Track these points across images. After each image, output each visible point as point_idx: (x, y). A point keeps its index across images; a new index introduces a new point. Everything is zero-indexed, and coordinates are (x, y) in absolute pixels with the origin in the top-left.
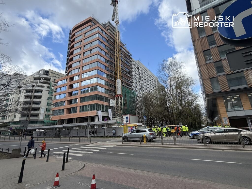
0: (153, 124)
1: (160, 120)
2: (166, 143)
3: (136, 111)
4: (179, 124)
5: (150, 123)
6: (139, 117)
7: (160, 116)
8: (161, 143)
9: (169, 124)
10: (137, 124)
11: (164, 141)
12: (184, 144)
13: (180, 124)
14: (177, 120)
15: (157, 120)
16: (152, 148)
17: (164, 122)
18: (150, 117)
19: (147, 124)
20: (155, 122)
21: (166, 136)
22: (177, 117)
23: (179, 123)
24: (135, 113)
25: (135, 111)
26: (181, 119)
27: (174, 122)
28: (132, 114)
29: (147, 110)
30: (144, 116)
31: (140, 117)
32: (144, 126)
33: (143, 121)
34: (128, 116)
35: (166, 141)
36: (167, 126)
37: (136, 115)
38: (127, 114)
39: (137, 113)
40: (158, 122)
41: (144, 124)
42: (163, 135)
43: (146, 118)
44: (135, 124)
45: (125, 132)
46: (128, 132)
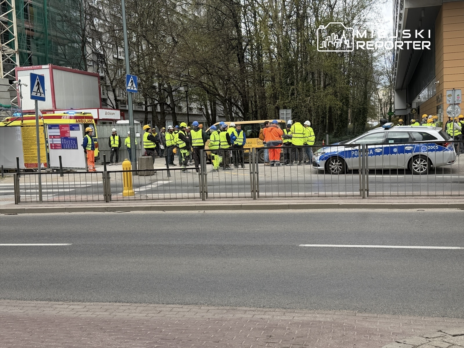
0: (171, 117)
1: (204, 100)
2: (217, 194)
3: (89, 50)
4: (281, 116)
5: (159, 109)
6: (102, 78)
7: (204, 79)
8: (198, 195)
9: (241, 115)
10: (94, 113)
11: (213, 184)
12: (288, 194)
13: (286, 115)
14: (275, 97)
15: (187, 96)
16: (154, 215)
17: (220, 109)
18: (156, 84)
19: (143, 116)
20: (180, 108)
21: (224, 165)
22: (277, 85)
23: (282, 111)
24: (84, 56)
25: (83, 47)
26: (293, 94)
27: (263, 107)
28: (68, 63)
29: (144, 47)
30: (128, 73)
31: (108, 83)
32: (127, 122)
33: (124, 103)
34: (44, 71)
35: (219, 184)
36: (233, 124)
37: (90, 70)
38: (42, 61)
39: (95, 58)
40: (194, 105)
41: (125, 115)
42: (211, 163)
43: (139, 85)
44: (83, 111)
45: (31, 150)
46: (45, 149)
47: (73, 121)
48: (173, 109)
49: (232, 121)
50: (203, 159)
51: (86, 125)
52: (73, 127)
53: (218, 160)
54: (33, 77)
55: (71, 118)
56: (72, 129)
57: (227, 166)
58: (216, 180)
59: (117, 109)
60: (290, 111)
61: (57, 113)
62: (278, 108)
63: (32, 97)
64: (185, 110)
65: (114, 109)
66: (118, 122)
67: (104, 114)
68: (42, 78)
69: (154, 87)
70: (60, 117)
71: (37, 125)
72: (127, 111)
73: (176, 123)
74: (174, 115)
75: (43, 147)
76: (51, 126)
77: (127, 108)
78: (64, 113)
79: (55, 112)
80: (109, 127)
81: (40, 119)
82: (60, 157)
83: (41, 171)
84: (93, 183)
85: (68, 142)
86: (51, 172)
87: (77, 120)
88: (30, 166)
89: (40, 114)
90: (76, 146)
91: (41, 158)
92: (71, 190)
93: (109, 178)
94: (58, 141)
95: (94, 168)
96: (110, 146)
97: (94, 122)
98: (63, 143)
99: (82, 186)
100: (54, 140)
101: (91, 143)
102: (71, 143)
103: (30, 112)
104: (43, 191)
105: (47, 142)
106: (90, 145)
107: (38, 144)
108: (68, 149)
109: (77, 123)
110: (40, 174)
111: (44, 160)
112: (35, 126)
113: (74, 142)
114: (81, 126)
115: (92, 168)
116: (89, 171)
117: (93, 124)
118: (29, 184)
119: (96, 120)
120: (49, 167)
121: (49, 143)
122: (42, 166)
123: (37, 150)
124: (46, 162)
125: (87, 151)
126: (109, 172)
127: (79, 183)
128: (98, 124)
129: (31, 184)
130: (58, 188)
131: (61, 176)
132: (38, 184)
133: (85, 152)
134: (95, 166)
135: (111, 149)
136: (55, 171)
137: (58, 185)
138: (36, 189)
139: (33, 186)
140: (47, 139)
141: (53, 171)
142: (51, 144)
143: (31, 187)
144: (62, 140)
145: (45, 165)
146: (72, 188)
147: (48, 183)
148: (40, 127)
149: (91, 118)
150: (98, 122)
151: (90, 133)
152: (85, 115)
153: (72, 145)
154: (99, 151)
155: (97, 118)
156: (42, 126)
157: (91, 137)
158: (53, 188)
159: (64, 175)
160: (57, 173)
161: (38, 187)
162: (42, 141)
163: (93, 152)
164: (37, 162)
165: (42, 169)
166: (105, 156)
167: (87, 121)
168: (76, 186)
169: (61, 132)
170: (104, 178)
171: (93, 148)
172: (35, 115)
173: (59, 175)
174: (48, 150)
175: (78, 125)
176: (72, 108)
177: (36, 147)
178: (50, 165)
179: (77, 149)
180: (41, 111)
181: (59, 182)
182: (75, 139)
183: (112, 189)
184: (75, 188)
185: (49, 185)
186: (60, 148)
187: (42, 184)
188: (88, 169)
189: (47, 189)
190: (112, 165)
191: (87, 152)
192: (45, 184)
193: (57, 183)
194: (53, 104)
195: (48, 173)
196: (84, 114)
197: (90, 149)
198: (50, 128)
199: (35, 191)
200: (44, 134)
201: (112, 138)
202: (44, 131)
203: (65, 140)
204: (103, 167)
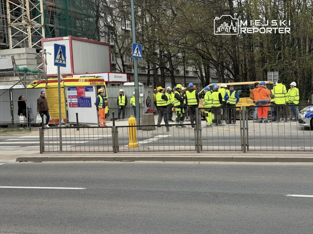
0: (170, 79)
1: (199, 64)
2: (211, 147)
3: (101, 23)
4: (269, 78)
5: (159, 72)
6: (112, 47)
7: (199, 46)
8: (193, 147)
9: (231, 77)
11: (207, 138)
12: (276, 148)
13: (273, 77)
14: (263, 61)
15: (184, 61)
16: (156, 164)
17: (213, 71)
18: (158, 51)
19: (146, 79)
20: (178, 71)
21: (216, 122)
22: (265, 50)
23: (269, 74)
24: (97, 29)
25: (97, 21)
26: (280, 58)
27: (252, 70)
28: (84, 35)
29: (148, 20)
30: (134, 42)
31: (117, 50)
32: (133, 84)
33: (130, 67)
34: (65, 41)
35: (213, 138)
36: (225, 85)
37: (102, 40)
38: (63, 34)
39: (107, 30)
42: (205, 119)
43: (143, 52)
44: (96, 75)
45: (54, 108)
46: (65, 107)
47: (88, 84)
48: (172, 72)
49: (224, 82)
50: (198, 117)
51: (99, 87)
52: (87, 89)
53: (211, 117)
54: (57, 47)
55: (86, 81)
56: (87, 90)
57: (220, 122)
58: (210, 134)
59: (124, 73)
60: (277, 73)
61: (75, 77)
62: (266, 71)
63: (56, 64)
64: (182, 73)
65: (121, 72)
66: (125, 84)
67: (113, 77)
68: (63, 47)
69: (156, 54)
70: (77, 80)
71: (59, 87)
72: (133, 74)
73: (174, 84)
74: (173, 77)
75: (63, 105)
76: (70, 88)
77: (133, 72)
78: (81, 77)
79: (73, 76)
80: (117, 88)
81: (61, 81)
82: (77, 114)
83: (62, 125)
84: (104, 136)
85: (84, 101)
86: (69, 126)
87: (91, 82)
88: (52, 121)
89: (61, 78)
90: (90, 105)
91: (61, 115)
92: (86, 142)
93: (117, 132)
94: (75, 100)
95: (104, 123)
96: (118, 104)
97: (105, 84)
98: (79, 102)
99: (95, 139)
100: (72, 99)
101: (102, 102)
102: (86, 102)
103: (53, 76)
104: (63, 142)
105: (66, 101)
106: (101, 103)
107: (60, 103)
108: (83, 107)
109: (91, 85)
110: (61, 128)
111: (64, 116)
112: (57, 88)
113: (88, 101)
114: (94, 88)
115: (103, 124)
116: (101, 126)
117: (104, 86)
118: (52, 137)
119: (107, 83)
120: (68, 123)
121: (68, 102)
122: (62, 121)
123: (58, 108)
124: (65, 118)
125: (99, 109)
126: (117, 127)
127: (92, 136)
128: (108, 86)
129: (54, 136)
130: (75, 140)
131: (77, 130)
132: (59, 136)
133: (98, 110)
134: (105, 122)
135: (119, 107)
136: (72, 125)
137: (75, 138)
138: (57, 140)
139: (55, 138)
140: (67, 98)
141: (71, 126)
142: (70, 103)
143: (54, 139)
144: (79, 99)
145: (64, 120)
146: (86, 140)
147: (67, 136)
148: (61, 89)
149: (103, 80)
150: (108, 84)
151: (101, 94)
152: (98, 78)
153: (87, 104)
154: (108, 109)
155: (107, 80)
156: (63, 87)
157: (102, 97)
158: (71, 140)
159: (80, 129)
160: (75, 128)
161: (59, 139)
162: (63, 100)
163: (104, 110)
164: (59, 118)
165: (62, 124)
166: (113, 113)
167: (99, 84)
168: (90, 139)
169: (78, 93)
170: (113, 132)
171: (104, 107)
172: (57, 79)
173: (76, 129)
174: (67, 108)
175: (92, 87)
176: (87, 73)
177: (58, 105)
178: (68, 121)
179: (91, 107)
180: (62, 75)
181: (76, 135)
182: (89, 99)
183: (120, 142)
184: (89, 140)
185: (68, 138)
186: (77, 106)
187: (62, 136)
188: (100, 124)
189: (66, 141)
190: (120, 121)
191: (99, 110)
192: (65, 136)
193: (74, 136)
194: (71, 69)
195: (67, 127)
196: (97, 77)
197: (101, 107)
198: (69, 90)
199: (56, 142)
200: (64, 95)
201: (119, 97)
202: (64, 92)
203: (81, 100)
204: (112, 123)
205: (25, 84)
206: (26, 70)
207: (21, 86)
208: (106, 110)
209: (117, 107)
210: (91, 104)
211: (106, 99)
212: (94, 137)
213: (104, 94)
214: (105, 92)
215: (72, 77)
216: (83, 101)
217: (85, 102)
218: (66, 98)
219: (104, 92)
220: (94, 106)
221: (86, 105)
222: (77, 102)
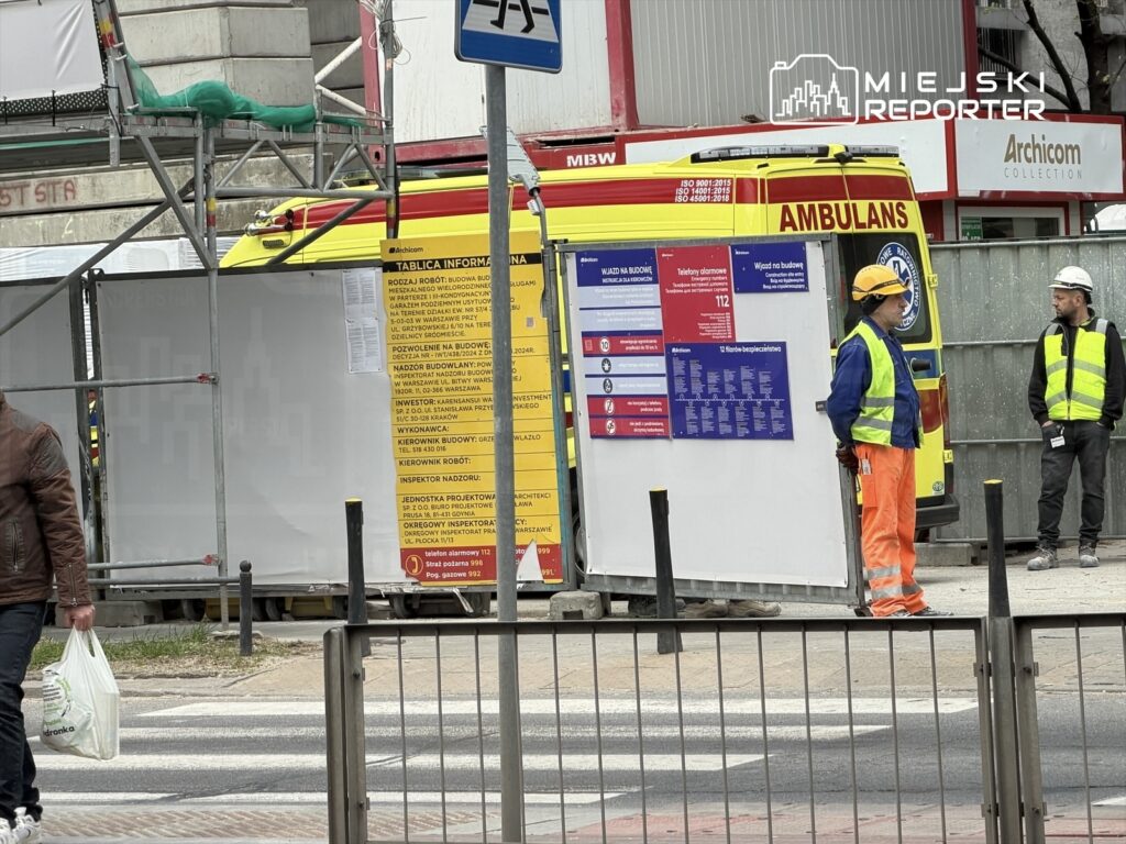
10: (917, 148)
45: (454, 450)
46: (548, 441)
47: (758, 221)
55: (743, 192)
56: (750, 282)
59: (1100, 110)
61: (645, 161)
63: (468, 46)
66: (1107, 219)
70: (661, 191)
71: (500, 256)
75: (533, 420)
76: (601, 263)
78: (696, 158)
79: (629, 147)
80: (1031, 257)
81: (520, 205)
82: (659, 501)
83: (523, 605)
84: (905, 707)
85: (720, 385)
86: (591, 614)
87: (793, 207)
88: (440, 570)
89: (520, 167)
90: (776, 414)
91: (519, 511)
92: (734, 760)
93: (1029, 672)
94: (645, 376)
95: (910, 588)
96: (1040, 409)
97: (915, 224)
98: (680, 386)
99: (819, 732)
100: (620, 365)
101: (891, 392)
102: (739, 394)
103: (448, 159)
104: (531, 762)
105: (565, 383)
106: (881, 403)
107: (504, 404)
108: (714, 435)
109: (789, 231)
110: (510, 629)
111: (542, 522)
112: (480, 261)
113: (764, 378)
114: (815, 257)
115: (894, 591)
116: (876, 613)
117: (910, 241)
118: (431, 708)
119: (932, 208)
120: (579, 582)
121: (583, 388)
122: (530, 570)
123: (490, 447)
124: (555, 537)
125: (859, 452)
126: (1024, 623)
127: (796, 707)
128: (949, 235)
129: (450, 708)
130: (642, 746)
131: (663, 649)
132: (492, 707)
133: (849, 459)
134: (918, 573)
135: (1048, 435)
136: (620, 607)
137: (640, 719)
138: (479, 745)
139: (458, 720)
140: (567, 358)
141: (606, 612)
142: (595, 401)
143: (450, 731)
144: (679, 367)
145: (548, 558)
146: (744, 746)
147: (569, 706)
148: (519, 273)
149: (897, 187)
150: (949, 224)
151: (886, 312)
152: (853, 169)
153: (749, 407)
154: (949, 456)
155: (939, 184)
156: (532, 259)
158: (600, 746)
159: (687, 638)
160: (636, 628)
161: (493, 730)
162: (533, 373)
163: (909, 463)
164: (491, 539)
165: (523, 595)
166: (994, 496)
167: (863, 217)
168: (773, 731)
169: (668, 303)
170: (985, 670)
171: (906, 437)
172: (482, 181)
173: (649, 641)
174: (571, 442)
175: (794, 251)
176: (752, 119)
177: (488, 424)
178: (581, 564)
179: (787, 434)
180: (527, 147)
181: (652, 695)
182: (772, 363)
183: (1053, 763)
184: (765, 745)
185: (578, 720)
186: (655, 426)
187: (527, 707)
188: (868, 597)
189: (560, 746)
190: (1053, 565)
191: (865, 464)
192: (546, 706)
193: (629, 706)
194: (613, 90)
195: (571, 624)
196: (842, 159)
197: (882, 437)
198: (589, 277)
199: (468, 761)
200: (541, 324)
201: (1053, 344)
202: (548, 298)
203: (695, 368)
204: (984, 584)
205: (205, 231)
206: (212, 109)
207: (173, 254)
208: (930, 461)
209: (1029, 430)
210: (786, 407)
211: (925, 365)
212: (808, 720)
213: (908, 318)
214: (915, 297)
215: (621, 160)
216: (713, 378)
217: (730, 389)
218: (558, 358)
219: (907, 295)
220: (814, 433)
221: (740, 416)
222: (660, 386)
